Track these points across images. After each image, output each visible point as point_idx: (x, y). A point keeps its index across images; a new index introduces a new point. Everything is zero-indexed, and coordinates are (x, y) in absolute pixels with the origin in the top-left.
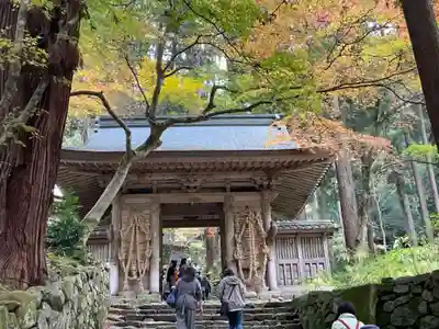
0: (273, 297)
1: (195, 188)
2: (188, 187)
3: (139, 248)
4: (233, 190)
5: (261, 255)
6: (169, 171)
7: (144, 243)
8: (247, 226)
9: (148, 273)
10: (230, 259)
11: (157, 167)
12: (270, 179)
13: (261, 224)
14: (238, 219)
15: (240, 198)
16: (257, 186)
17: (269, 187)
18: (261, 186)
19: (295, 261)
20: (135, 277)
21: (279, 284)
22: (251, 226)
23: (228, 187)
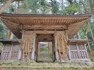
2: (44, 29)
5: (66, 49)
9: (31, 53)
12: (67, 27)
23: (55, 29)
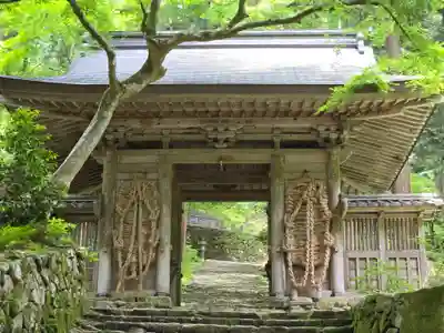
0: (337, 305)
1: (226, 141)
2: (216, 140)
6: (185, 114)
8: (304, 204)
11: (167, 109)
12: (340, 130)
14: (290, 190)
15: (294, 158)
16: (320, 141)
17: (339, 142)
18: (327, 140)
19: (373, 254)
20: (134, 275)
21: (347, 288)
23: (277, 140)
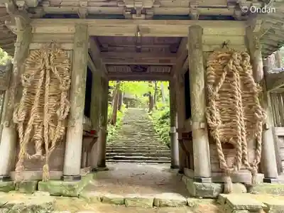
3: (49, 103)
4: (203, 17)
5: (252, 123)
7: (57, 96)
8: (230, 75)
9: (63, 142)
10: (197, 125)
13: (250, 73)
16: (238, 13)
20: (39, 153)
22: (237, 76)
23: (194, 13)
